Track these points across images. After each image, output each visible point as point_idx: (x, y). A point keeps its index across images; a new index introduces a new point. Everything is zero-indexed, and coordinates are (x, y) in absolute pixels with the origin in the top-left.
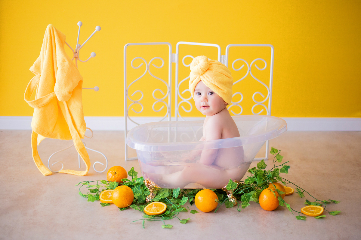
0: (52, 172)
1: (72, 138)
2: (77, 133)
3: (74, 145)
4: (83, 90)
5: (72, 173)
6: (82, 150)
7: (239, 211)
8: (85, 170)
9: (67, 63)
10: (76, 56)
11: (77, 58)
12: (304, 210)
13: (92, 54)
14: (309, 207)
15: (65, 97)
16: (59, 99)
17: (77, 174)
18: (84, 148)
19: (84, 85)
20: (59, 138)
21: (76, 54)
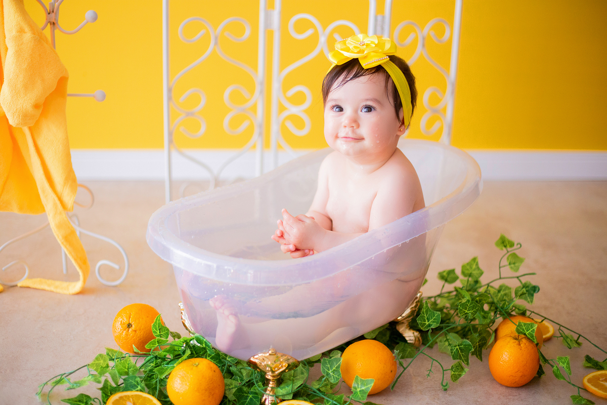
0: (3, 285)
1: (44, 210)
2: (56, 199)
3: (49, 224)
4: (69, 98)
5: (47, 288)
6: (69, 238)
7: (446, 390)
8: (78, 279)
9: (28, 36)
10: (53, 20)
11: (54, 23)
12: (589, 381)
13: (88, 14)
14: (602, 375)
15: (25, 117)
16: (12, 122)
17: (58, 290)
18: (73, 232)
19: (70, 88)
20: (16, 211)
21: (53, 15)
